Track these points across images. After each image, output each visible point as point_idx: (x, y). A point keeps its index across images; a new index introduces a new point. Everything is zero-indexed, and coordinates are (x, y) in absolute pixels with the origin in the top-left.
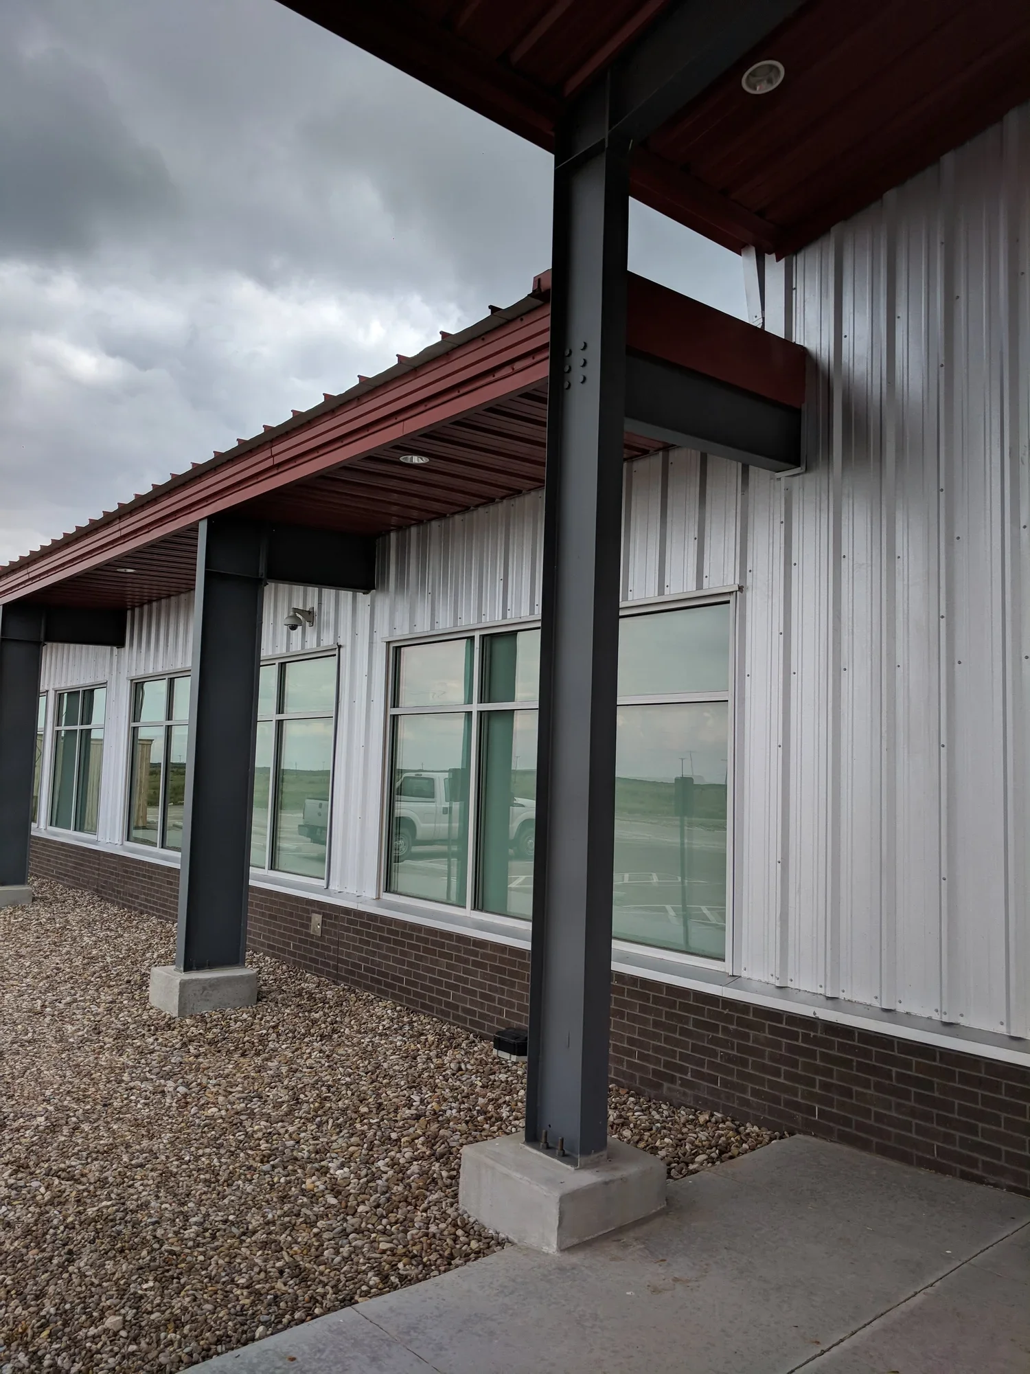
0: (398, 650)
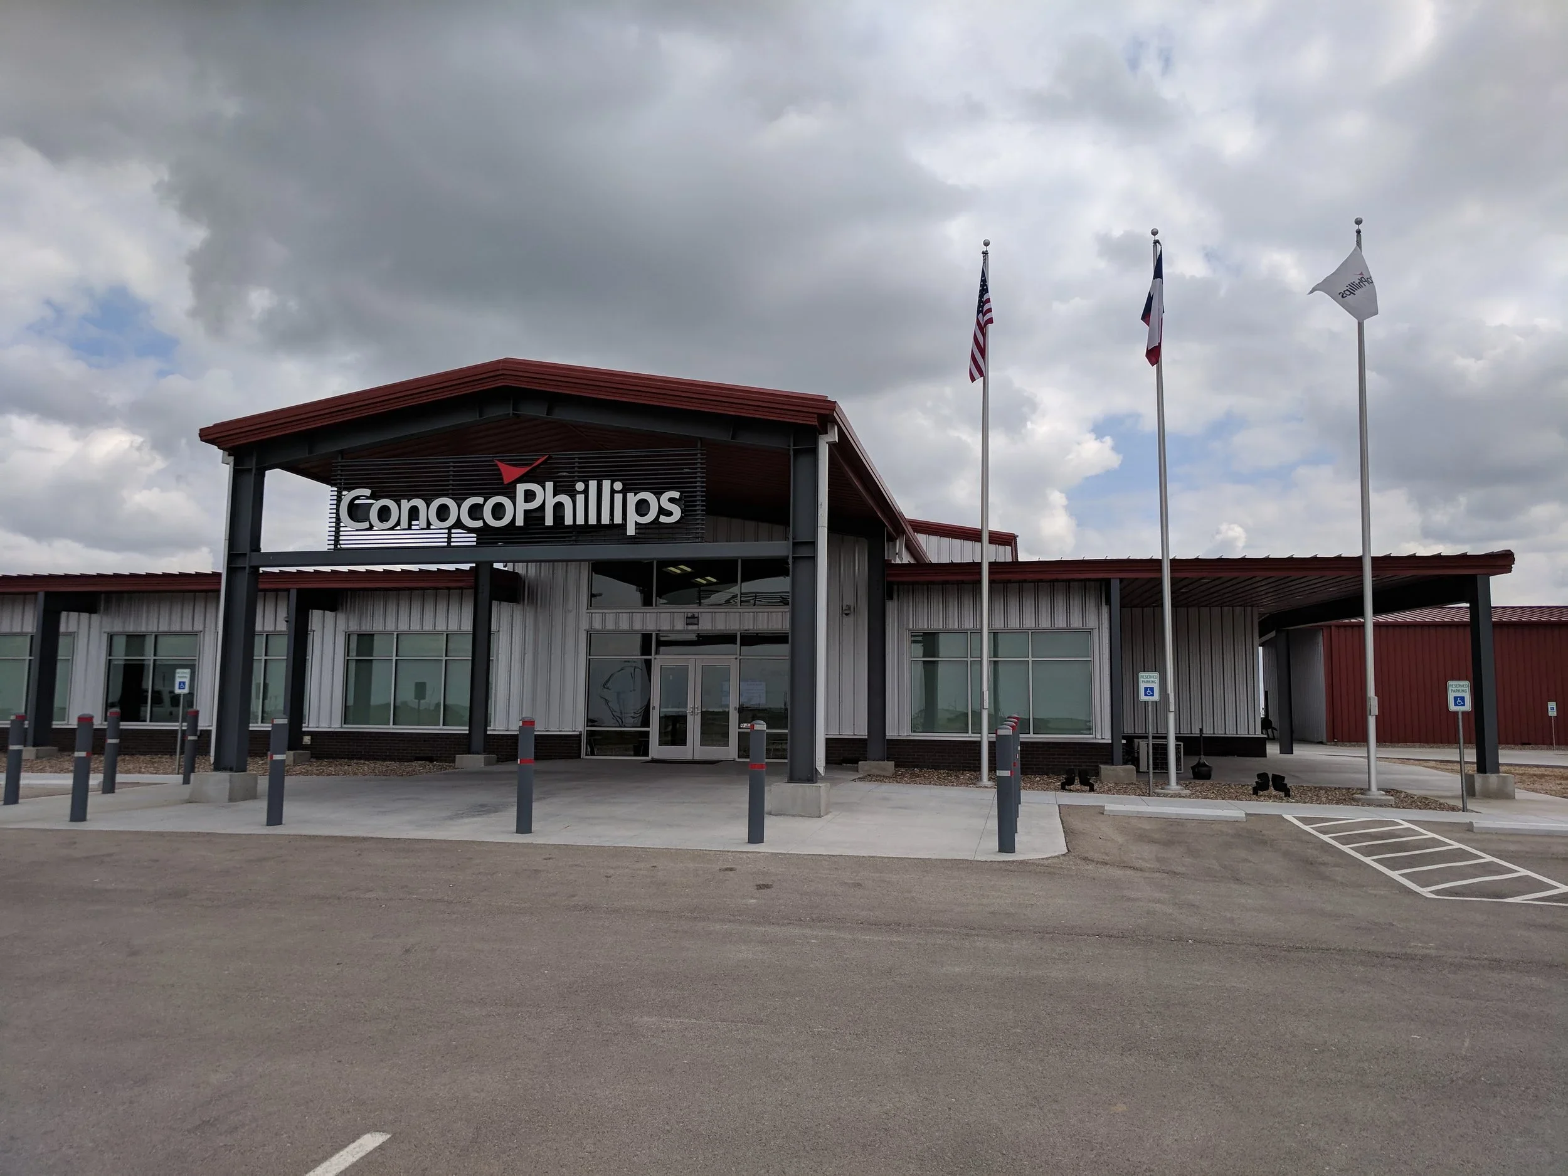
0: (348, 635)
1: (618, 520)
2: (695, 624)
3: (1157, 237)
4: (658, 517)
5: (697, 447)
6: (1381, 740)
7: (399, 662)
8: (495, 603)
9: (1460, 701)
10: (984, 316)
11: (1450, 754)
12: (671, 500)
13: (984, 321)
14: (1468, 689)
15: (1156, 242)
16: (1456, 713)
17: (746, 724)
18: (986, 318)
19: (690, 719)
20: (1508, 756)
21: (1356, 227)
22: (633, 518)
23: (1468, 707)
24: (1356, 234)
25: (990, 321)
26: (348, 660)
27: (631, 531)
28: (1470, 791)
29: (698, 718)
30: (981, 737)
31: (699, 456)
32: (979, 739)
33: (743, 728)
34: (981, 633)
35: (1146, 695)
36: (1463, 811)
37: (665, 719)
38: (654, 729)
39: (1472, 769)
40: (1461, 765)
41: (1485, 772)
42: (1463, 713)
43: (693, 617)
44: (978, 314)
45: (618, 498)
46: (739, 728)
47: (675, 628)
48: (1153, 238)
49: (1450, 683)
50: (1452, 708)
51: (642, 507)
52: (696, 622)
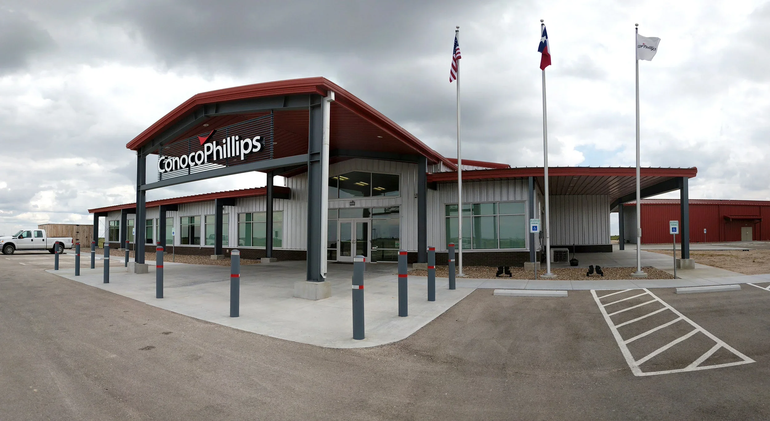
0: (239, 214)
1: (238, 154)
2: (354, 205)
3: (543, 23)
4: (252, 149)
5: (270, 113)
6: (643, 242)
7: (253, 223)
8: (274, 199)
9: (674, 229)
10: (456, 55)
11: (670, 247)
12: (257, 141)
13: (456, 57)
14: (677, 224)
15: (543, 25)
16: (673, 235)
17: (374, 248)
18: (458, 55)
19: (352, 245)
20: (693, 247)
21: (636, 27)
22: (243, 151)
23: (677, 232)
24: (635, 29)
25: (460, 57)
26: (239, 223)
27: (242, 158)
28: (678, 266)
29: (355, 244)
30: (459, 251)
31: (271, 118)
32: (458, 252)
33: (373, 249)
34: (458, 205)
35: (533, 230)
36: (675, 279)
37: (342, 244)
38: (338, 249)
39: (679, 257)
40: (674, 251)
41: (684, 259)
42: (676, 235)
43: (353, 202)
44: (453, 54)
45: (238, 143)
46: (372, 249)
47: (346, 207)
48: (541, 23)
49: (671, 221)
50: (671, 233)
51: (246, 146)
52: (354, 204)
